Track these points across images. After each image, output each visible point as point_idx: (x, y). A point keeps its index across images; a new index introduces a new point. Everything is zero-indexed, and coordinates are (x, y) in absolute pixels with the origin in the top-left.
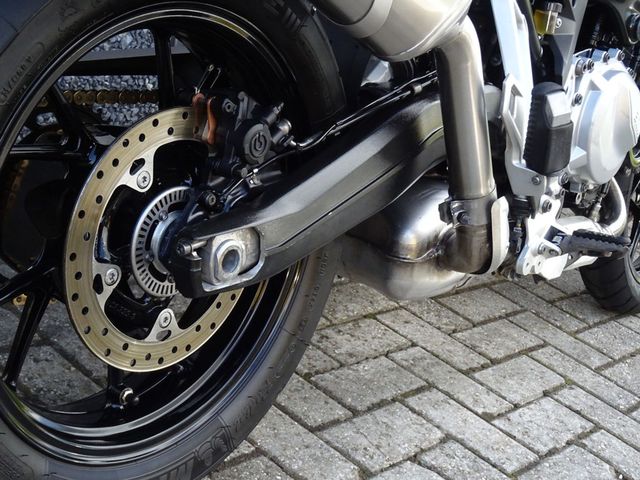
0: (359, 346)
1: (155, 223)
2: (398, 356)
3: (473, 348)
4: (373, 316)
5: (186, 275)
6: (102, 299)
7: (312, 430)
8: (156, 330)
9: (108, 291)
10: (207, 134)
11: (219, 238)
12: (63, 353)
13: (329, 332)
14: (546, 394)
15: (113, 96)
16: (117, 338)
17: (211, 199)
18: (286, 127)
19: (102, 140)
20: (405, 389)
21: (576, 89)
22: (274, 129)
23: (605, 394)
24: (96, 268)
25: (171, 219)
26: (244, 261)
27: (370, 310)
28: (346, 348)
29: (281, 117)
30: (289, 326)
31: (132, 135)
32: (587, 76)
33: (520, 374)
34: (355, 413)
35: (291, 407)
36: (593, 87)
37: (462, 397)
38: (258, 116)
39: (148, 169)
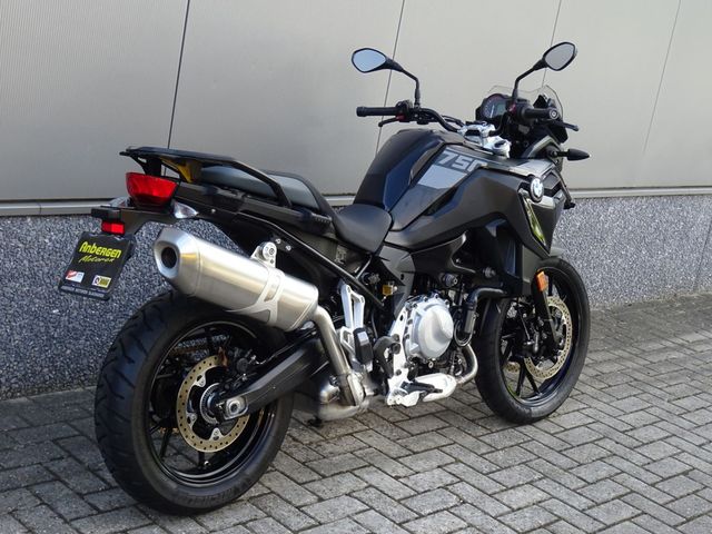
0: (338, 449)
1: (208, 397)
2: (357, 453)
3: (405, 447)
4: (351, 434)
5: (219, 414)
6: (191, 426)
7: (300, 484)
8: (213, 436)
9: (193, 423)
10: (225, 364)
11: (229, 401)
12: (186, 457)
13: (323, 443)
14: (439, 467)
15: (195, 349)
16: (198, 439)
17: (227, 387)
18: (254, 358)
19: (187, 369)
20: (355, 467)
21: (409, 316)
22: (249, 359)
23: (477, 466)
24: (188, 414)
25: (214, 394)
26: (239, 408)
27: (350, 431)
28: (330, 450)
29: (252, 354)
30: (273, 434)
31: (197, 368)
32: (414, 311)
33: (428, 459)
34: (324, 477)
35: (292, 476)
36: (418, 314)
37: (386, 470)
38: (242, 355)
39: (203, 378)
